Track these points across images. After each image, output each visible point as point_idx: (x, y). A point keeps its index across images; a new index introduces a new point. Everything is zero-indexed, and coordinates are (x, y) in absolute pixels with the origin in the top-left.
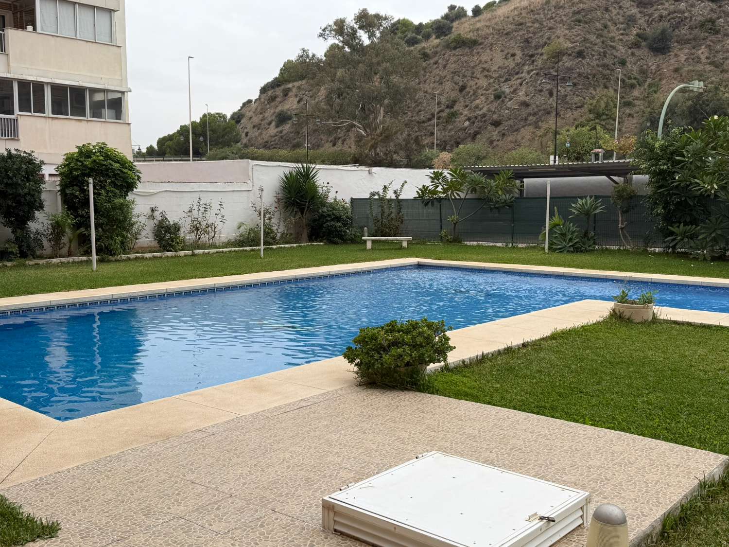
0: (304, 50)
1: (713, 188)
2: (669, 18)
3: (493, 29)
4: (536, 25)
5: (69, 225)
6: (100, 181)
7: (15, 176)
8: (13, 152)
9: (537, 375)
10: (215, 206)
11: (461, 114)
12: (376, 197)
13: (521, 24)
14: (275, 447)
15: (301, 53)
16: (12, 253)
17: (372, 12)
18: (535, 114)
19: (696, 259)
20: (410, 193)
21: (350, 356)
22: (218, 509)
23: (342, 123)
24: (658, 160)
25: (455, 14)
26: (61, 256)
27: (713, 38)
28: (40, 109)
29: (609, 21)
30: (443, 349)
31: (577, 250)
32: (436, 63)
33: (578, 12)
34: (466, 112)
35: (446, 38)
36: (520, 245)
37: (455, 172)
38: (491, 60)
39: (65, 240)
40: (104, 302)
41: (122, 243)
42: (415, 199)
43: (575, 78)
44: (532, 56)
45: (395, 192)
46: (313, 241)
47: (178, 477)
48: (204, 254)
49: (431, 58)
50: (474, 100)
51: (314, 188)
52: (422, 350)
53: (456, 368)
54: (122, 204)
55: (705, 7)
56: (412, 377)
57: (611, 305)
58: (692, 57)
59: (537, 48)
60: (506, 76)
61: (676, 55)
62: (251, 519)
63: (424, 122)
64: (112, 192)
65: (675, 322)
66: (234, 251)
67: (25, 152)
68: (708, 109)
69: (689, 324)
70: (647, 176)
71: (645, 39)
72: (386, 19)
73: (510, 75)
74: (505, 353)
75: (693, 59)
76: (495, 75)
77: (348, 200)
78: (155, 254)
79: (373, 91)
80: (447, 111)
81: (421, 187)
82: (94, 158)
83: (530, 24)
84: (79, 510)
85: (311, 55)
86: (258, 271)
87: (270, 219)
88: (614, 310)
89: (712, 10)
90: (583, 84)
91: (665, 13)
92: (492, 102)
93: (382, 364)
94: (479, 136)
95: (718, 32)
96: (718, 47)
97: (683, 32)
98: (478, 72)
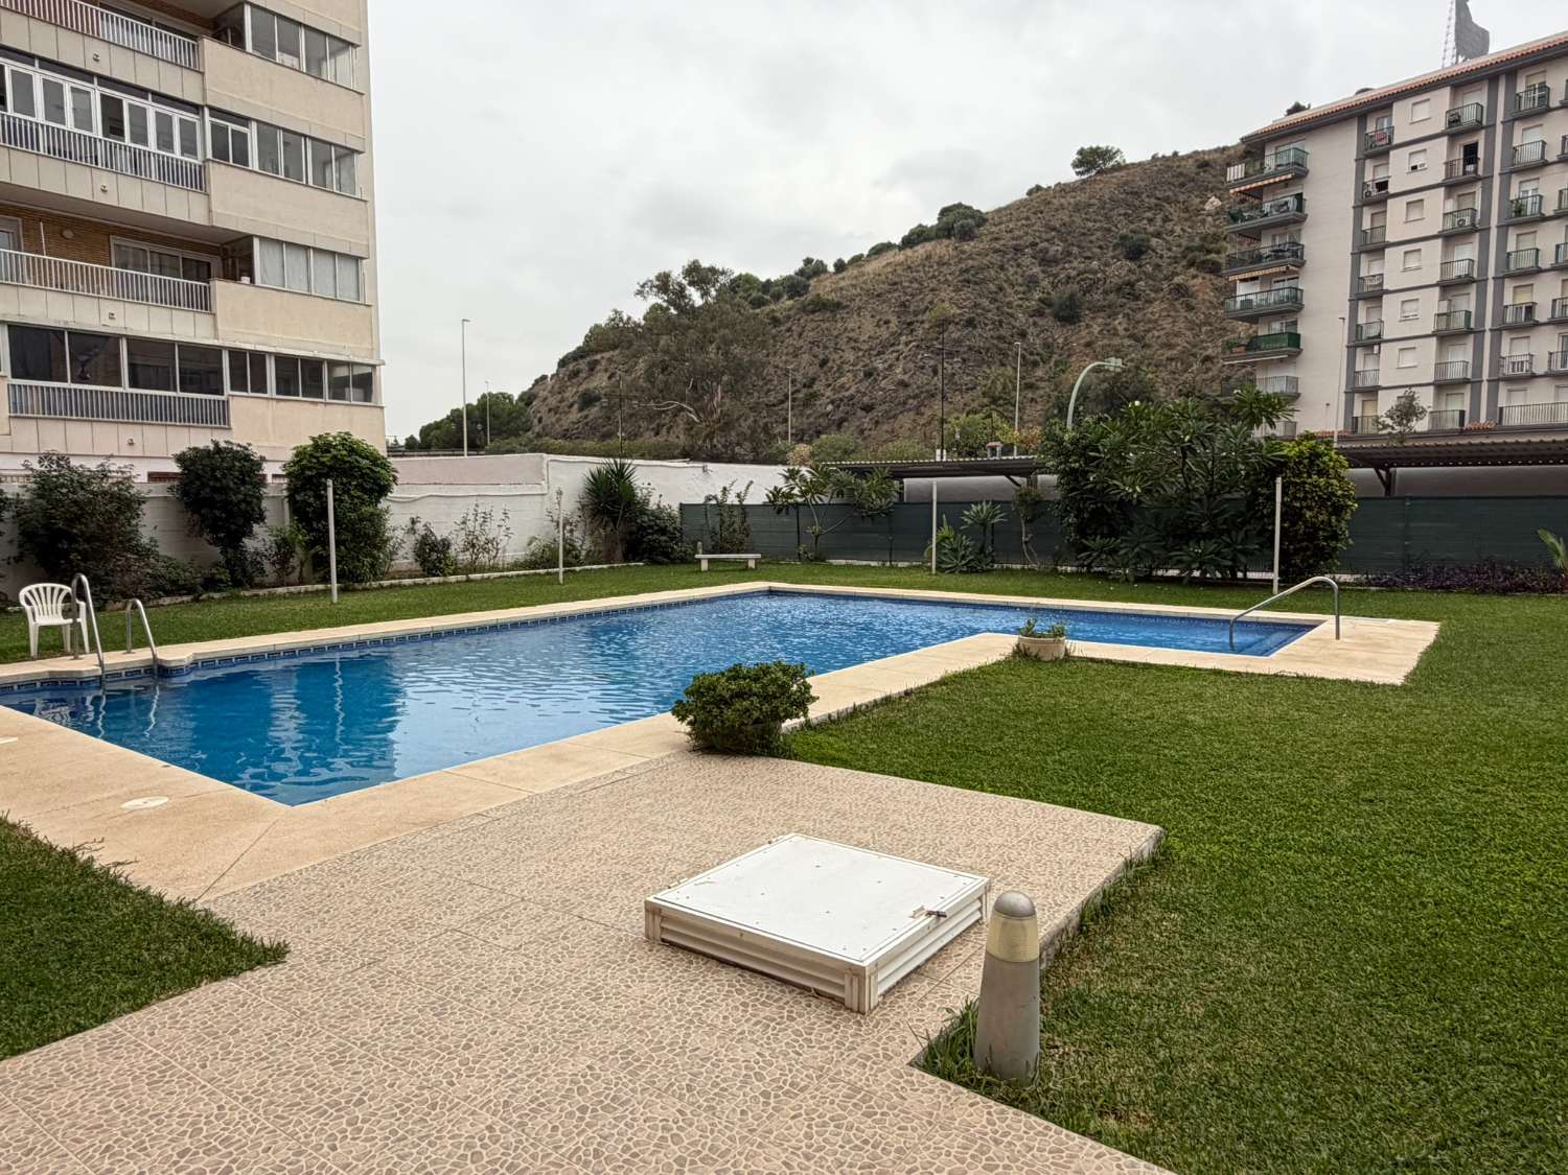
0: (616, 312)
1: (1135, 491)
2: (1078, 279)
3: (861, 288)
4: (915, 285)
5: (300, 542)
6: (342, 483)
7: (224, 476)
8: (223, 445)
9: (923, 731)
10: (498, 515)
11: (823, 395)
12: (714, 502)
13: (895, 284)
14: (582, 834)
15: (612, 314)
16: (221, 581)
17: (705, 264)
18: (915, 397)
19: (1115, 580)
20: (757, 497)
21: (680, 712)
22: (506, 917)
23: (668, 405)
24: (1068, 456)
25: (812, 269)
26: (288, 585)
27: (1133, 304)
28: (260, 386)
29: (1006, 281)
30: (803, 701)
31: (972, 570)
32: (789, 330)
33: (967, 271)
35: (801, 298)
36: (900, 565)
37: (816, 470)
38: (859, 328)
39: (294, 562)
40: (348, 646)
41: (372, 566)
42: (764, 505)
43: (965, 353)
44: (910, 324)
45: (738, 496)
46: (629, 561)
47: (450, 876)
48: (482, 579)
49: (783, 324)
50: (839, 378)
51: (631, 490)
52: (776, 703)
53: (819, 724)
54: (372, 514)
55: (1121, 267)
56: (762, 738)
57: (1013, 640)
58: (1108, 328)
59: (916, 314)
60: (879, 348)
61: (1087, 325)
62: (550, 929)
63: (774, 405)
64: (358, 497)
65: (1092, 660)
66: (525, 575)
67: (239, 445)
68: (1128, 393)
69: (1109, 662)
70: (1056, 476)
71: (1050, 305)
72: (723, 273)
73: (883, 347)
74: (882, 704)
75: (1108, 331)
76: (865, 347)
77: (676, 507)
78: (418, 580)
79: (708, 365)
80: (805, 391)
81: (772, 489)
82: (334, 452)
83: (907, 284)
84: (316, 925)
85: (625, 318)
86: (556, 602)
87: (571, 531)
88: (1018, 646)
90: (975, 361)
91: (1073, 273)
92: (861, 381)
93: (722, 722)
94: (846, 424)
95: (1137, 298)
96: (1139, 316)
97: (1096, 297)
98: (842, 342)
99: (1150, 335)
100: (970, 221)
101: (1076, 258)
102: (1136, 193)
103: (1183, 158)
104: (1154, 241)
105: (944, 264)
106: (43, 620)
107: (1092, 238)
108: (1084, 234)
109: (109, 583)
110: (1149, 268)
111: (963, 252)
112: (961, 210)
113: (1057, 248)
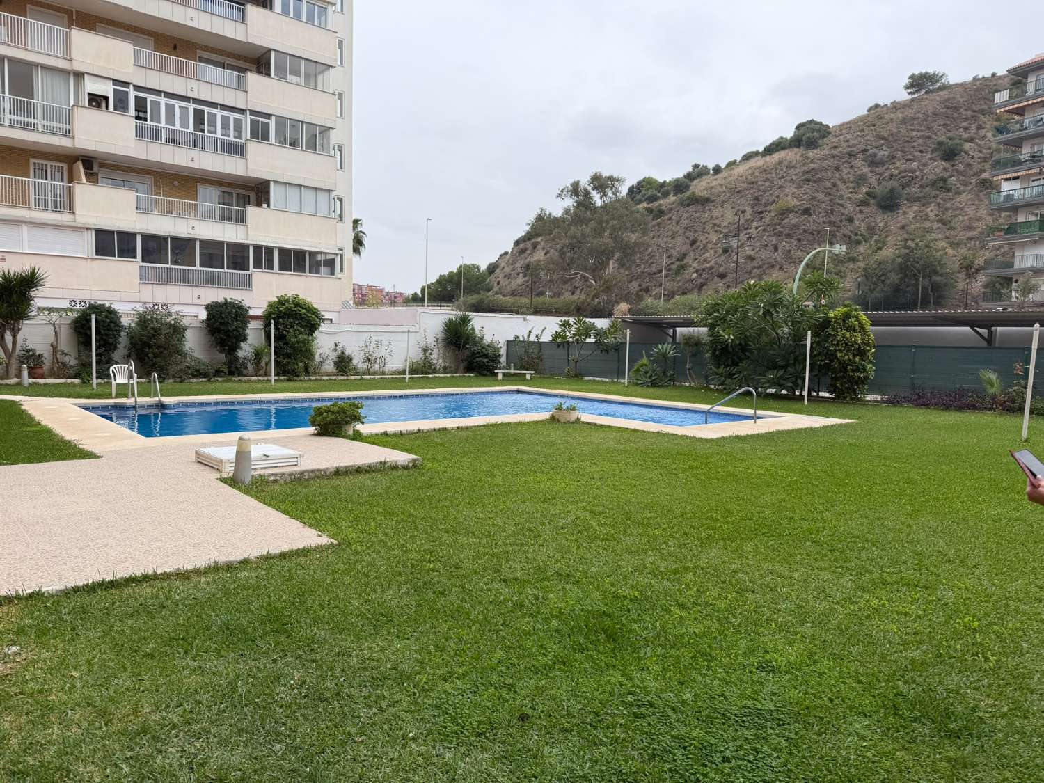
0: (542, 210)
2: (900, 176)
3: (726, 187)
4: (767, 184)
5: (266, 353)
10: (385, 343)
11: (690, 266)
12: (521, 339)
13: (753, 183)
15: (539, 212)
16: (223, 371)
17: (605, 174)
18: (759, 268)
20: (546, 338)
23: (576, 274)
25: (698, 172)
26: (260, 376)
27: (944, 195)
28: (270, 266)
29: (839, 179)
32: (670, 219)
33: (808, 172)
34: (695, 265)
35: (682, 196)
38: (722, 216)
39: (263, 364)
41: (305, 367)
42: (551, 342)
43: (800, 234)
44: (761, 213)
45: (537, 336)
46: (466, 373)
49: (666, 215)
50: (704, 253)
51: (473, 329)
54: (307, 340)
55: (937, 166)
57: (551, 411)
58: (921, 214)
59: (766, 205)
60: (735, 232)
61: (904, 212)
63: (655, 274)
66: (398, 377)
67: (237, 301)
71: (874, 198)
72: (618, 180)
73: (739, 230)
75: (921, 217)
76: (725, 231)
77: (503, 342)
79: (601, 245)
80: (678, 263)
81: (554, 332)
83: (760, 183)
87: (431, 354)
88: (552, 414)
89: (944, 169)
90: (808, 240)
91: (896, 172)
92: (720, 255)
95: (949, 190)
96: (948, 205)
97: (913, 189)
98: (708, 227)
99: (956, 219)
100: (815, 134)
101: (899, 160)
102: (956, 108)
103: (1000, 78)
104: (967, 146)
105: (791, 168)
106: (119, 381)
107: (915, 144)
108: (908, 141)
109: (167, 370)
110: (961, 167)
111: (808, 158)
112: (813, 125)
113: (883, 153)
